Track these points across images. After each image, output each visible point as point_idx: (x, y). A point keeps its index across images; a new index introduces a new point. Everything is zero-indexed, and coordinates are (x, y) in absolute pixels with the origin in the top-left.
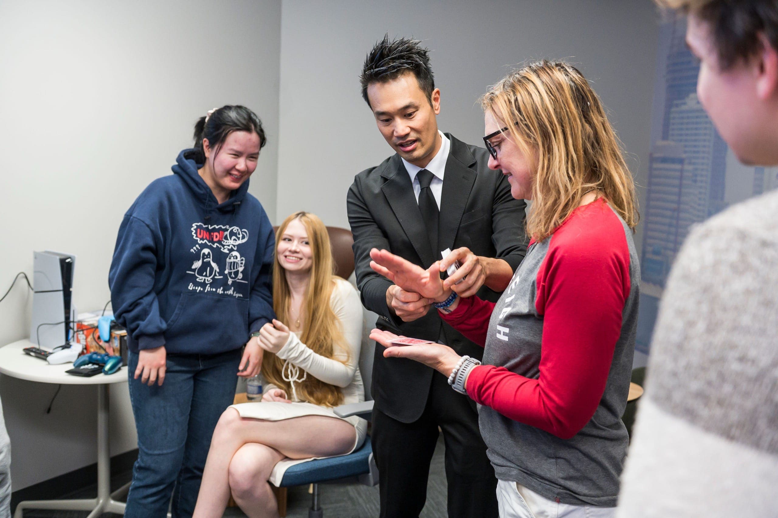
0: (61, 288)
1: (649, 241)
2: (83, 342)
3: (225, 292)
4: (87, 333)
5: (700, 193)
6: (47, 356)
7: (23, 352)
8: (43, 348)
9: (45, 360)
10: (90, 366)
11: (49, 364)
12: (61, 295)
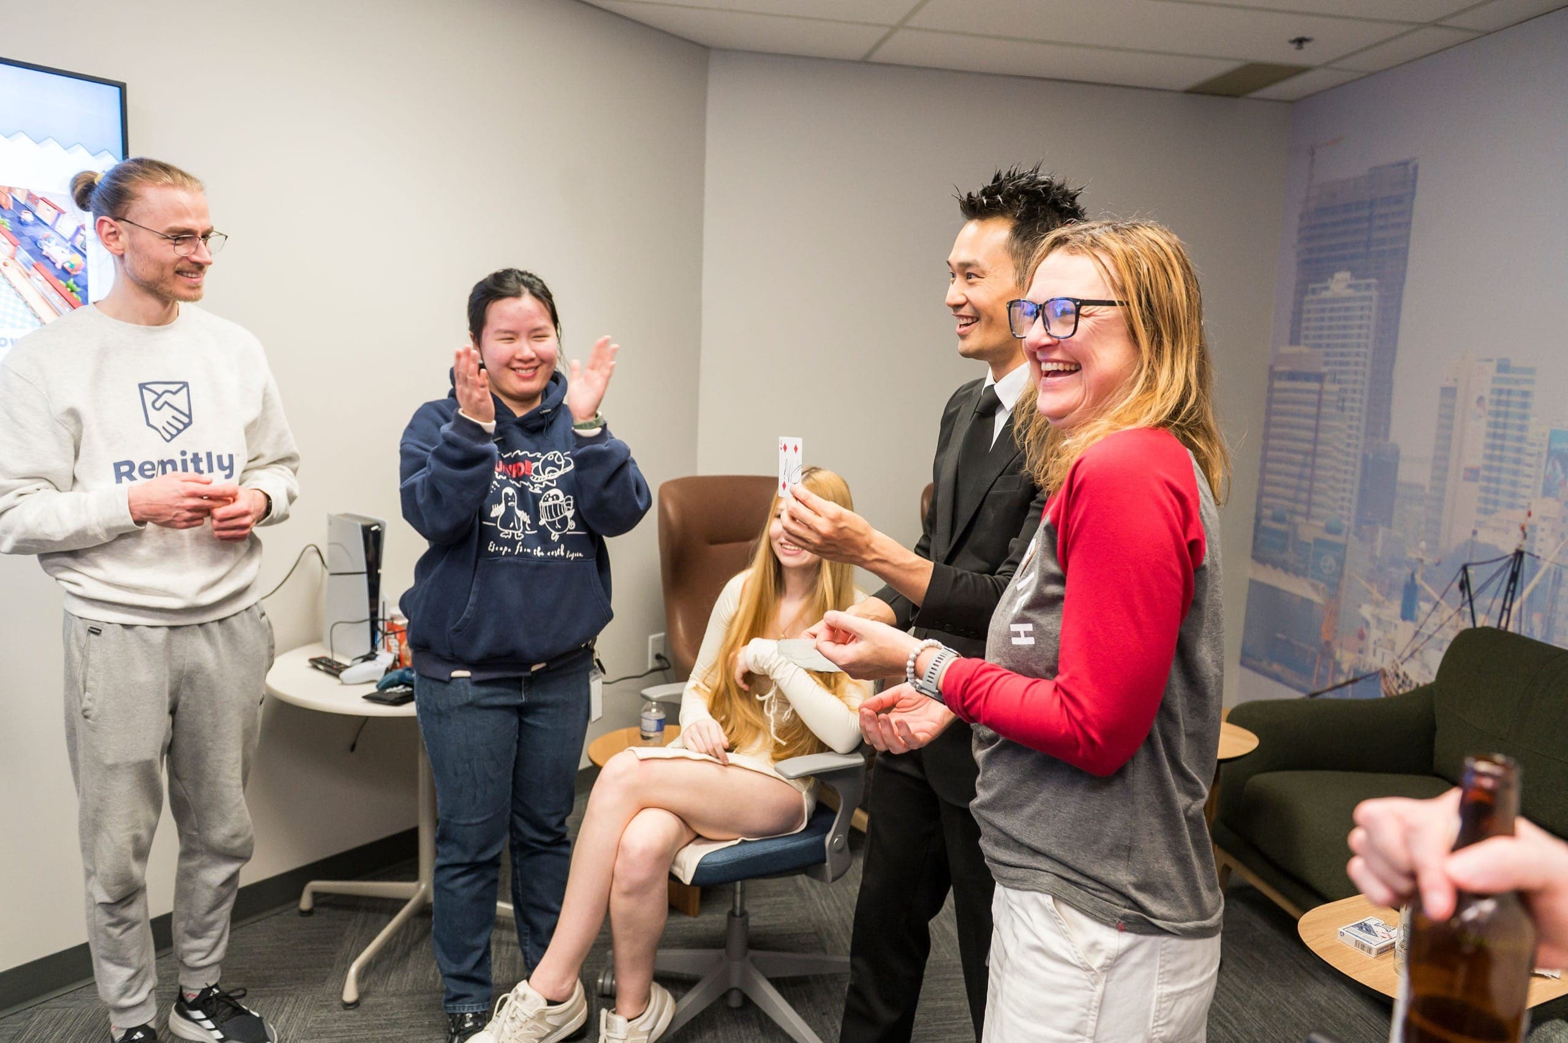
0: (365, 569)
1: (1266, 500)
2: (395, 651)
3: (549, 554)
4: (401, 636)
5: (1350, 427)
6: (341, 672)
7: (309, 664)
8: (338, 658)
9: (337, 676)
10: (400, 689)
11: (343, 684)
12: (364, 578)
